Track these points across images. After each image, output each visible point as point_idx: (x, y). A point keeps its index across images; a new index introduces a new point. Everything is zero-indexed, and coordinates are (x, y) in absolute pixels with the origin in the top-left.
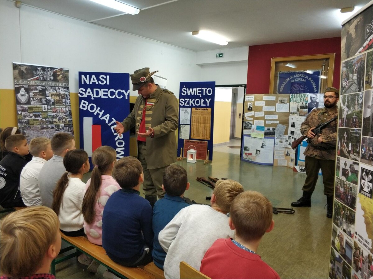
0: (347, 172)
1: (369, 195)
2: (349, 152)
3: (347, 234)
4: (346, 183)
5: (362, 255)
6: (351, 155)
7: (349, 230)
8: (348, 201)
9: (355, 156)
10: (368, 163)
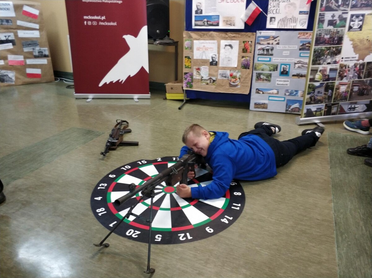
0: (334, 22)
1: (359, 29)
2: (339, 6)
3: (332, 64)
4: (333, 30)
5: (348, 67)
6: (342, 8)
7: (334, 60)
8: (334, 41)
9: (345, 7)
10: (360, 10)
